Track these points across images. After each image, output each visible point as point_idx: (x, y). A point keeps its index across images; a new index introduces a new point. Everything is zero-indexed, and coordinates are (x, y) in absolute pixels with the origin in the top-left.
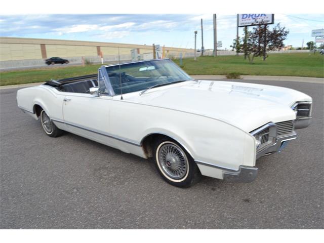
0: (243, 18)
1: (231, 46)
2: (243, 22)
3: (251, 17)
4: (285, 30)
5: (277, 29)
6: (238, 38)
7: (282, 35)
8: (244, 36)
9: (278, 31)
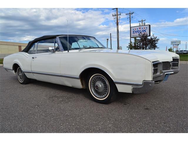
0: (133, 33)
1: (127, 47)
2: (133, 35)
3: (138, 32)
4: (157, 38)
5: (153, 38)
6: (131, 42)
7: (155, 41)
8: (134, 42)
9: (153, 39)
